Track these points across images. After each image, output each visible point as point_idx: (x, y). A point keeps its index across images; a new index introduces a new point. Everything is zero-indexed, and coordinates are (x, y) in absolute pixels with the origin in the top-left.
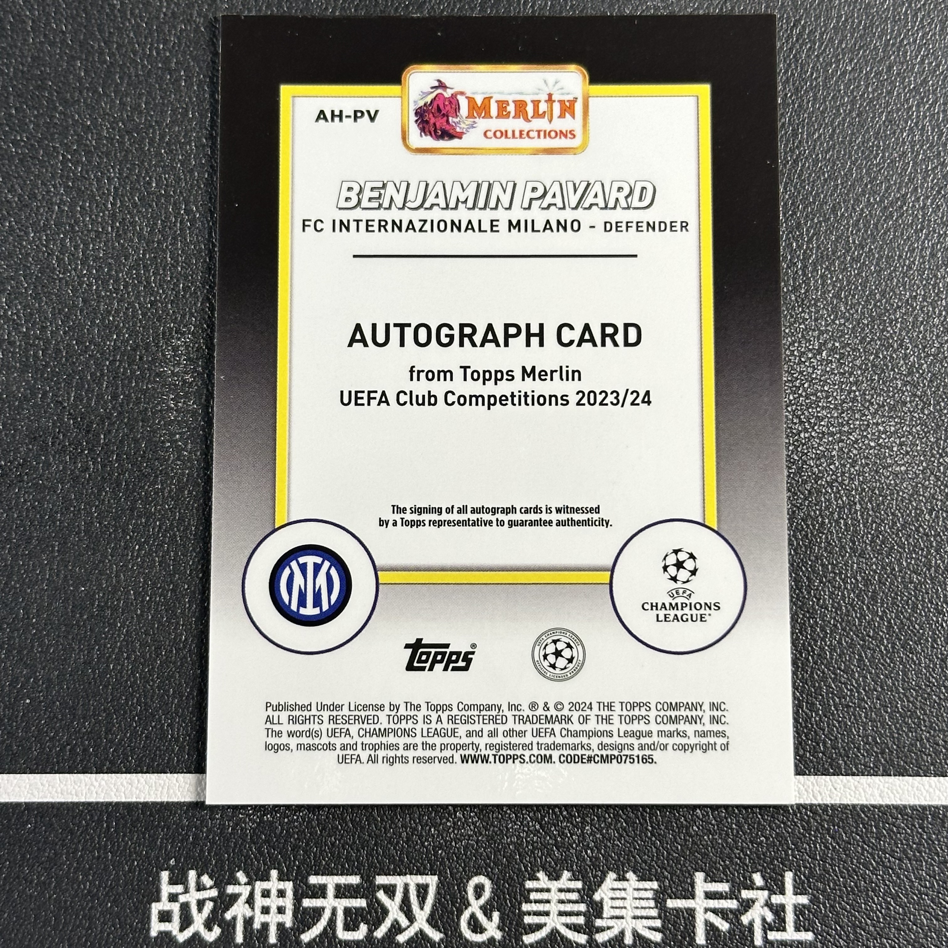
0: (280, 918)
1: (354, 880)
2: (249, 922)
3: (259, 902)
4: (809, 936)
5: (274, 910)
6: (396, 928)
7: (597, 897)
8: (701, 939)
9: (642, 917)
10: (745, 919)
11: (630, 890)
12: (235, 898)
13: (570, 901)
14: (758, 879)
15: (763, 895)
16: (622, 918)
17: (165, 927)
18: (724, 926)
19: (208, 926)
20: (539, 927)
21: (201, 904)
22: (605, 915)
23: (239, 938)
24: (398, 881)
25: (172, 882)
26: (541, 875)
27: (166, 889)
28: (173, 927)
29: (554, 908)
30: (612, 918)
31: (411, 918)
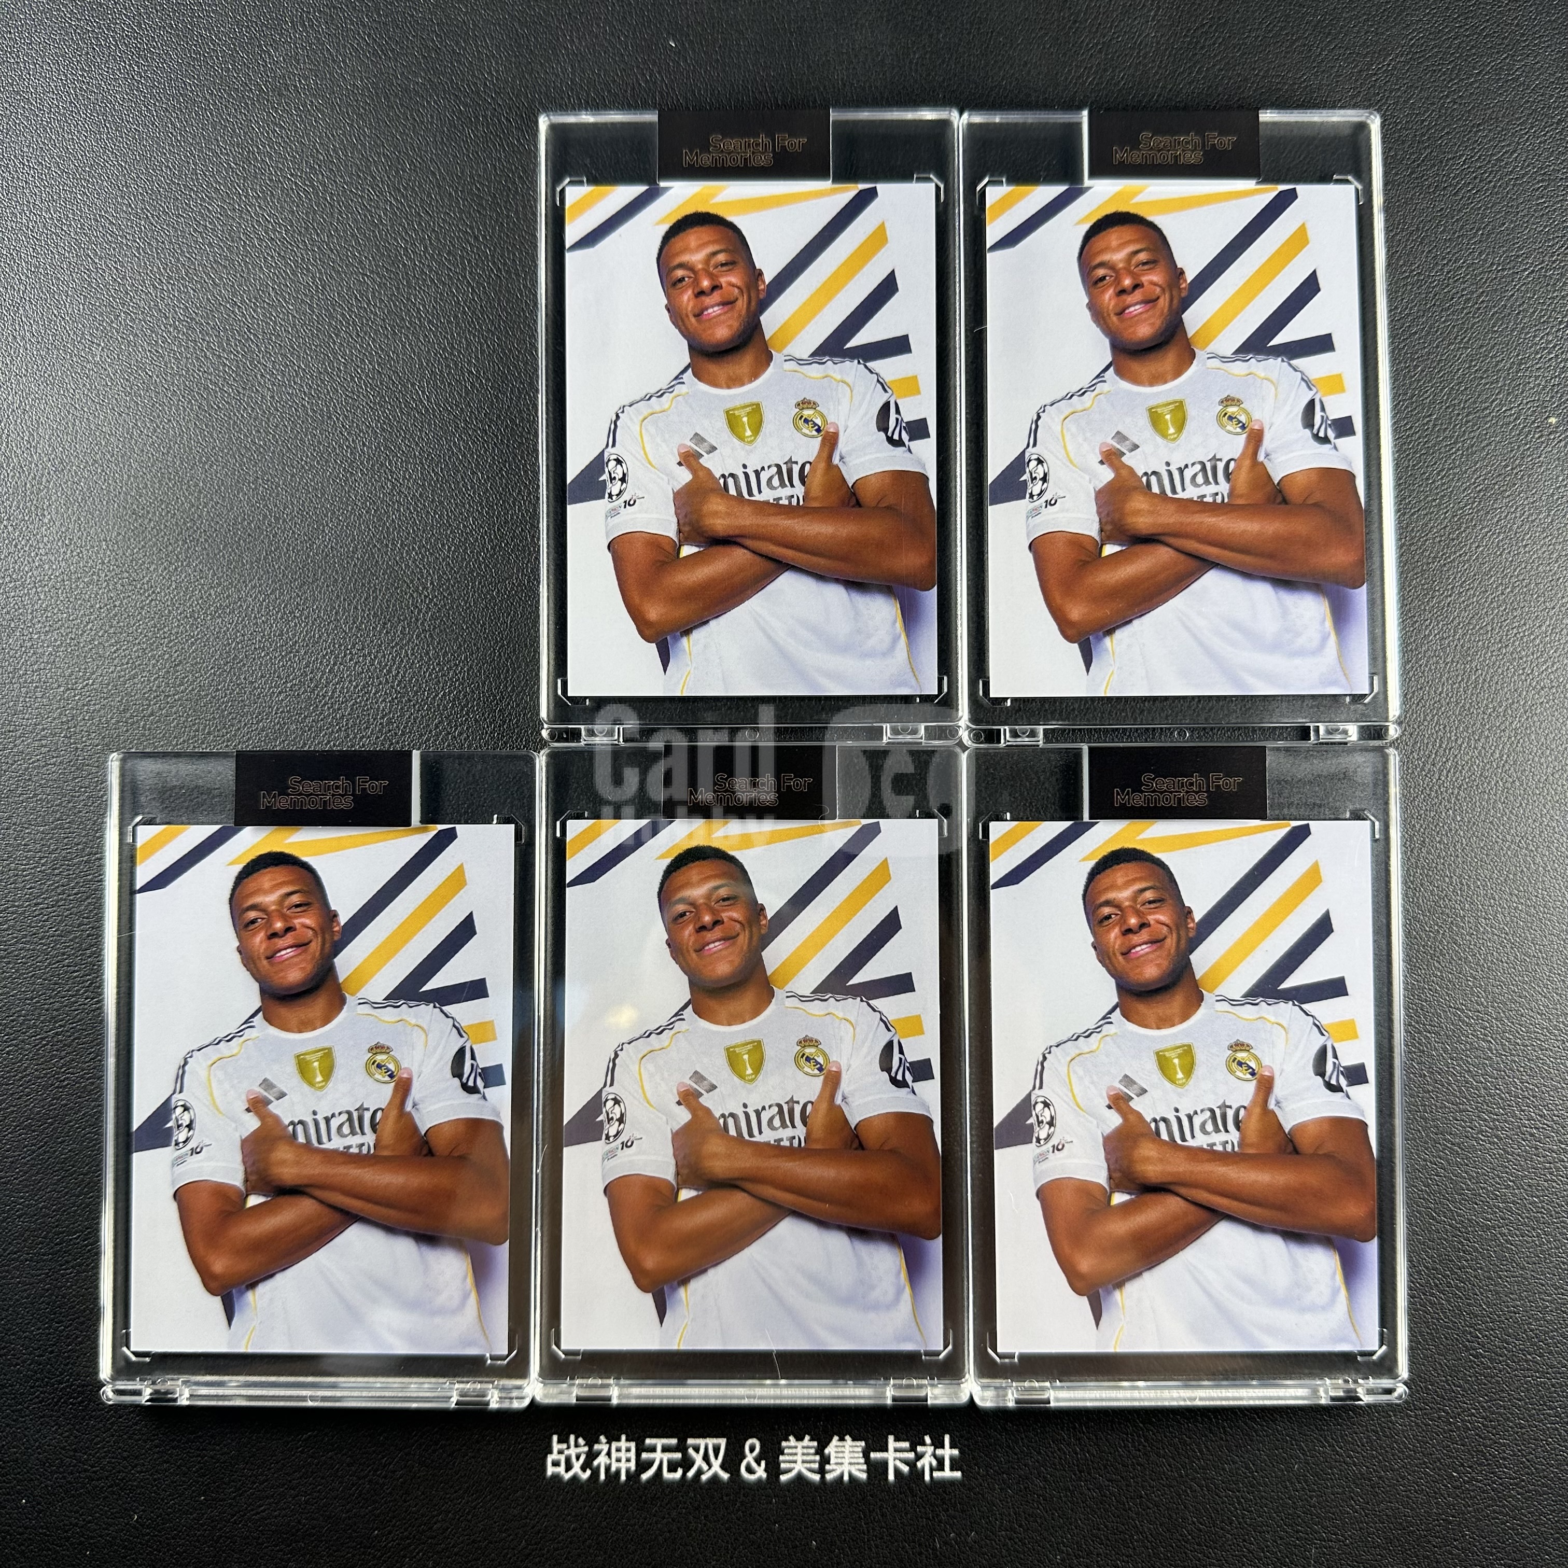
0: (628, 1465)
1: (674, 1441)
2: (608, 1468)
3: (614, 1455)
4: (958, 1474)
5: (624, 1460)
6: (700, 1472)
7: (826, 1451)
8: (891, 1477)
9: (855, 1464)
10: (919, 1464)
11: (847, 1447)
12: (598, 1453)
13: (808, 1454)
14: (928, 1439)
15: (930, 1449)
16: (842, 1464)
17: (557, 1469)
18: (905, 1469)
19: (583, 1469)
20: (789, 1471)
21: (578, 1458)
22: (832, 1462)
23: (602, 1477)
24: (702, 1442)
25: (559, 1442)
26: (791, 1438)
27: (556, 1447)
28: (561, 1469)
29: (799, 1458)
30: (837, 1464)
31: (710, 1466)
